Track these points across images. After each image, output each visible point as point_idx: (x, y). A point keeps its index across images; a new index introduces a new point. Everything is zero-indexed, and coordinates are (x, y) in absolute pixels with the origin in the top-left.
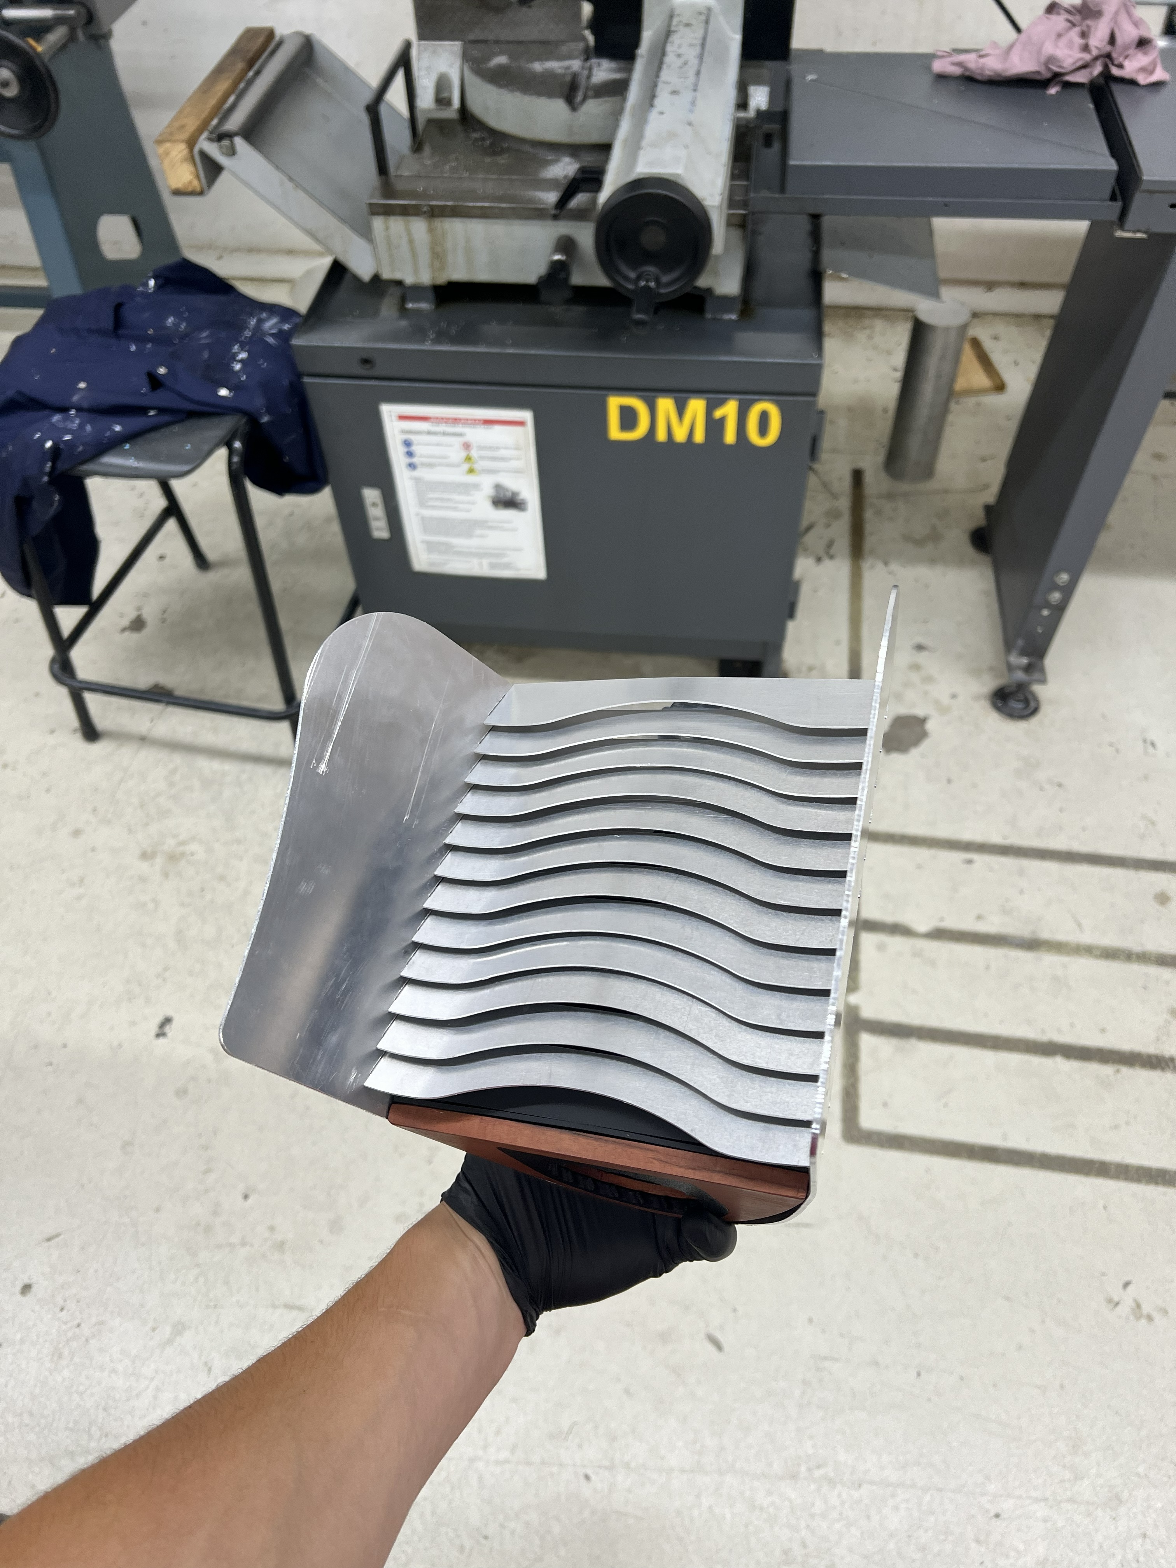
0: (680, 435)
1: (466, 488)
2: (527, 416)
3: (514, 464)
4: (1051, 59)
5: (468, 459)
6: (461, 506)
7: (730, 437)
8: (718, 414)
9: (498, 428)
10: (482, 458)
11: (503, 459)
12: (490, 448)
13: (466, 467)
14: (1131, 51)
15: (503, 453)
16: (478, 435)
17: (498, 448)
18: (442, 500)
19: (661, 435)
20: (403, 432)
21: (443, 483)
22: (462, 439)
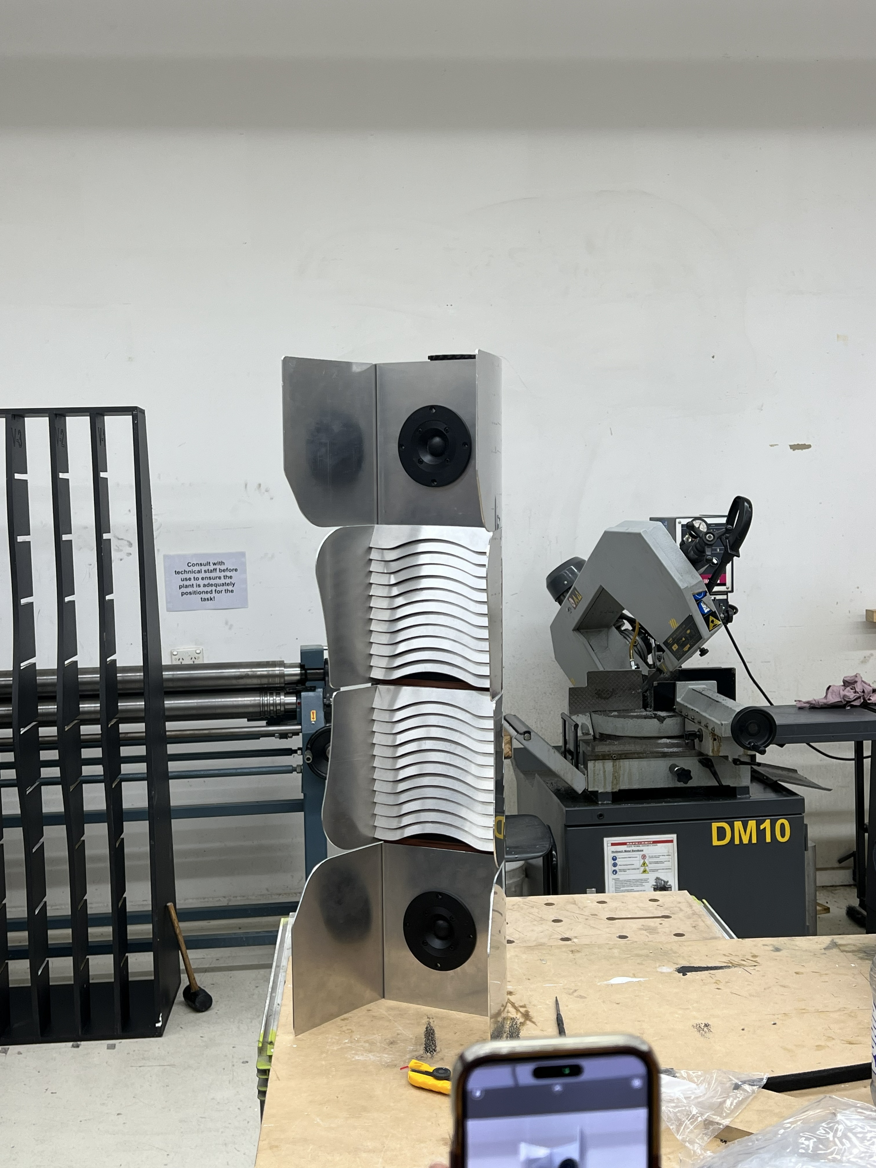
0: (746, 841)
1: (641, 882)
2: (674, 837)
3: (667, 864)
4: (845, 696)
5: (644, 864)
7: (768, 839)
8: (762, 827)
9: (659, 845)
10: (650, 863)
11: (662, 862)
12: (656, 857)
13: (642, 869)
14: (871, 694)
15: (662, 859)
16: (649, 850)
17: (659, 857)
19: (737, 842)
20: (613, 852)
21: (629, 881)
22: (642, 853)
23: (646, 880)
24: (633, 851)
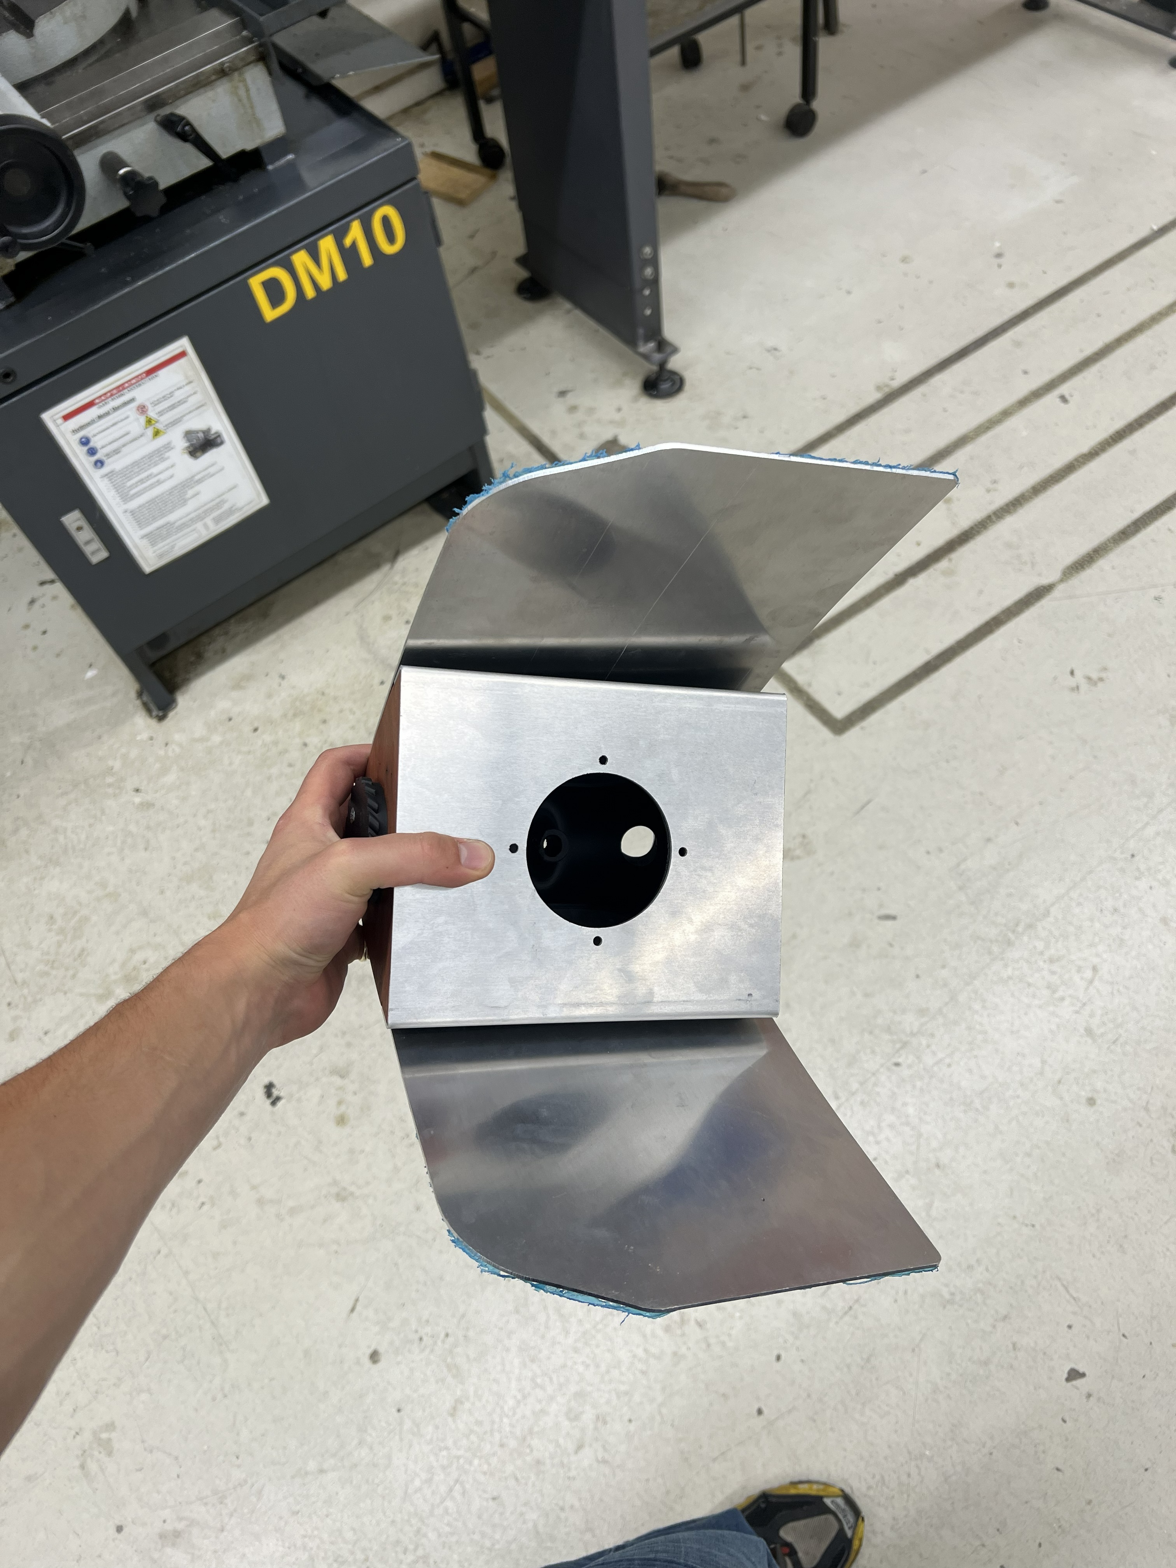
0: (325, 283)
1: (159, 455)
2: (184, 343)
3: (193, 400)
5: (149, 421)
6: (162, 477)
7: (367, 260)
8: (348, 242)
9: (162, 373)
10: (161, 413)
11: (181, 402)
12: (165, 398)
13: (150, 432)
15: (179, 395)
16: (145, 393)
17: (171, 394)
18: (142, 481)
19: (310, 293)
20: (75, 431)
21: (136, 464)
22: (134, 405)
23: (168, 447)
24: (115, 409)
